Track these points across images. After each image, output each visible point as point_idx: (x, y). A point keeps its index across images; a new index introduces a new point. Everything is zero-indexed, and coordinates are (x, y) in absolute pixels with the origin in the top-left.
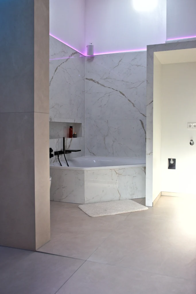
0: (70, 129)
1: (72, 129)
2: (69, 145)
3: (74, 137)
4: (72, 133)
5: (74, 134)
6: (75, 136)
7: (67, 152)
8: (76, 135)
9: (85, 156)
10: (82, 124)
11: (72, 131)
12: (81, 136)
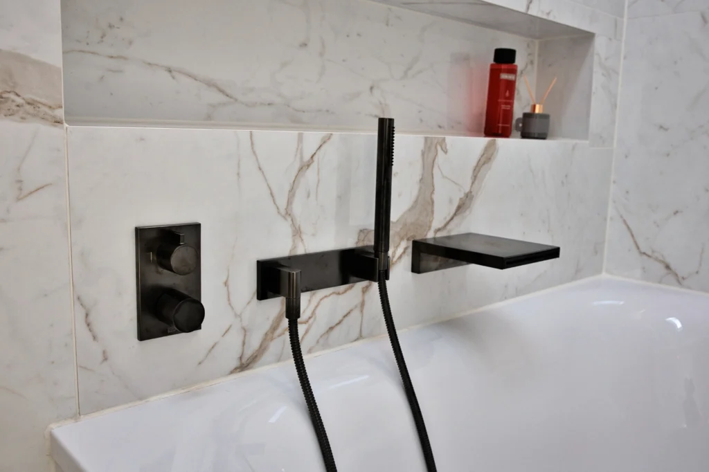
0: (494, 74)
1: (513, 71)
2: (457, 197)
3: (525, 135)
4: (511, 104)
5: (528, 117)
6: (532, 128)
7: (428, 260)
8: (545, 117)
9: (604, 276)
10: (600, 45)
11: (511, 85)
12: (585, 134)
